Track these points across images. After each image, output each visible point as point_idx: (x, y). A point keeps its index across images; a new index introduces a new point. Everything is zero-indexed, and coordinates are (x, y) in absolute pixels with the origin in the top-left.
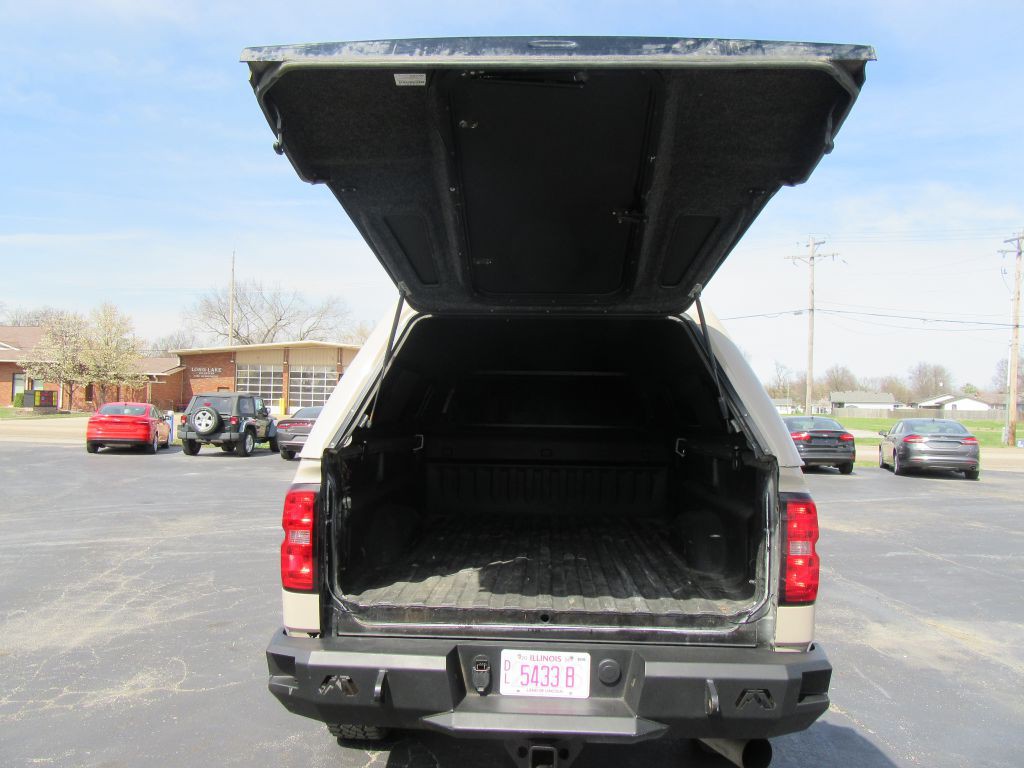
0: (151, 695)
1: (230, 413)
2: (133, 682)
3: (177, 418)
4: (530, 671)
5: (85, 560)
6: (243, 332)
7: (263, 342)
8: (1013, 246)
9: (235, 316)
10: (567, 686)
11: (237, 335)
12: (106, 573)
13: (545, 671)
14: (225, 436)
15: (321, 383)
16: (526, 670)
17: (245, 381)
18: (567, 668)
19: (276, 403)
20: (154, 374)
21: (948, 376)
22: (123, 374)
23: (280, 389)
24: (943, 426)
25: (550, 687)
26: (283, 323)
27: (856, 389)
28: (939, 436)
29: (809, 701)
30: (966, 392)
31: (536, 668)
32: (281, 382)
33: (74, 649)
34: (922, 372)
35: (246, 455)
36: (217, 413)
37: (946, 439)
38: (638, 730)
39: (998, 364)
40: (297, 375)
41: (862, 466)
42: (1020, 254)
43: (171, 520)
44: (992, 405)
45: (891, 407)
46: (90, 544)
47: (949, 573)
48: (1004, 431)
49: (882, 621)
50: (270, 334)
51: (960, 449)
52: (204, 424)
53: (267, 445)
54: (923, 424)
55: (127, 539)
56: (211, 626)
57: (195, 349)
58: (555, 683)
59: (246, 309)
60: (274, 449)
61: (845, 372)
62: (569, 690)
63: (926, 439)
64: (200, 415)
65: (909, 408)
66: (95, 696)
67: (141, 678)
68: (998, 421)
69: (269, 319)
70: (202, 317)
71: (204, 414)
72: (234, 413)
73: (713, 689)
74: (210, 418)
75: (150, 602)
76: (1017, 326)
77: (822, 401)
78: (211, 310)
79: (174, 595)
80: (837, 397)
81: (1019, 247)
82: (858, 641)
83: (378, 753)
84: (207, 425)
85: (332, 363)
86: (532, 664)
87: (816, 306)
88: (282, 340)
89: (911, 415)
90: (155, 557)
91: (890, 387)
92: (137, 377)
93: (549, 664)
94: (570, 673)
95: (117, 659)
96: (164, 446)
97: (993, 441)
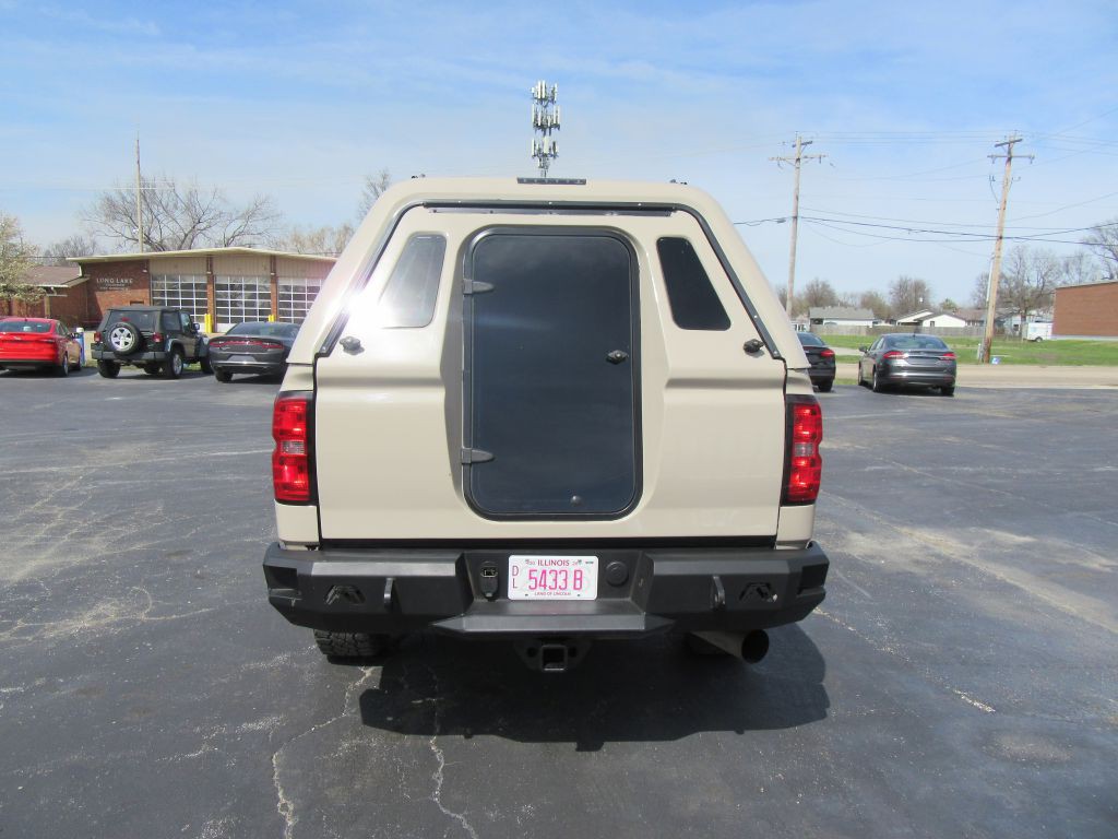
0: (118, 625)
1: (153, 331)
2: (94, 613)
3: (89, 337)
4: (537, 575)
5: (10, 492)
6: (156, 237)
7: (180, 248)
8: (1003, 151)
9: (144, 218)
10: (575, 588)
11: (148, 241)
12: (37, 505)
13: (553, 574)
14: (149, 355)
15: (254, 296)
16: (534, 575)
17: (162, 294)
18: (575, 572)
19: (202, 320)
20: (52, 286)
21: (928, 291)
22: (14, 286)
23: (205, 303)
24: (923, 341)
25: (558, 590)
26: (202, 226)
27: (836, 305)
28: (919, 352)
29: (806, 593)
30: (944, 308)
31: (544, 572)
32: (205, 295)
33: (19, 583)
34: (902, 287)
35: (174, 376)
36: (137, 330)
37: (925, 355)
38: (646, 625)
39: (978, 279)
40: (224, 287)
41: (841, 384)
42: (1009, 159)
43: (102, 448)
44: (969, 322)
45: (870, 324)
46: (12, 475)
47: (925, 484)
48: (980, 348)
49: (861, 531)
50: (188, 238)
51: (938, 364)
52: (122, 343)
53: (197, 366)
54: (903, 340)
55: (54, 469)
56: (169, 555)
57: (97, 256)
58: (563, 586)
59: (155, 208)
60: (206, 371)
61: (825, 286)
62: (577, 592)
63: (907, 355)
64: (117, 331)
65: (888, 325)
66: (54, 628)
67: (101, 608)
68: (974, 338)
69: (184, 222)
70: (104, 218)
71: (122, 331)
72: (157, 330)
73: (719, 585)
74: (129, 336)
75: (95, 533)
76: (1001, 238)
77: (800, 317)
78: (115, 210)
79: (121, 525)
80: (816, 312)
81: (1009, 152)
82: (838, 550)
83: (372, 669)
84: (126, 343)
85: (265, 273)
86: (540, 569)
87: (800, 214)
88: (202, 246)
89: (891, 331)
90: (90, 487)
91: (870, 303)
92: (31, 289)
93: (557, 568)
94: (578, 576)
95: (70, 590)
96: (76, 369)
97: (969, 358)
